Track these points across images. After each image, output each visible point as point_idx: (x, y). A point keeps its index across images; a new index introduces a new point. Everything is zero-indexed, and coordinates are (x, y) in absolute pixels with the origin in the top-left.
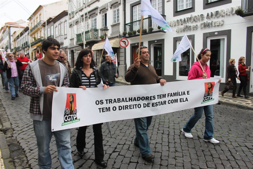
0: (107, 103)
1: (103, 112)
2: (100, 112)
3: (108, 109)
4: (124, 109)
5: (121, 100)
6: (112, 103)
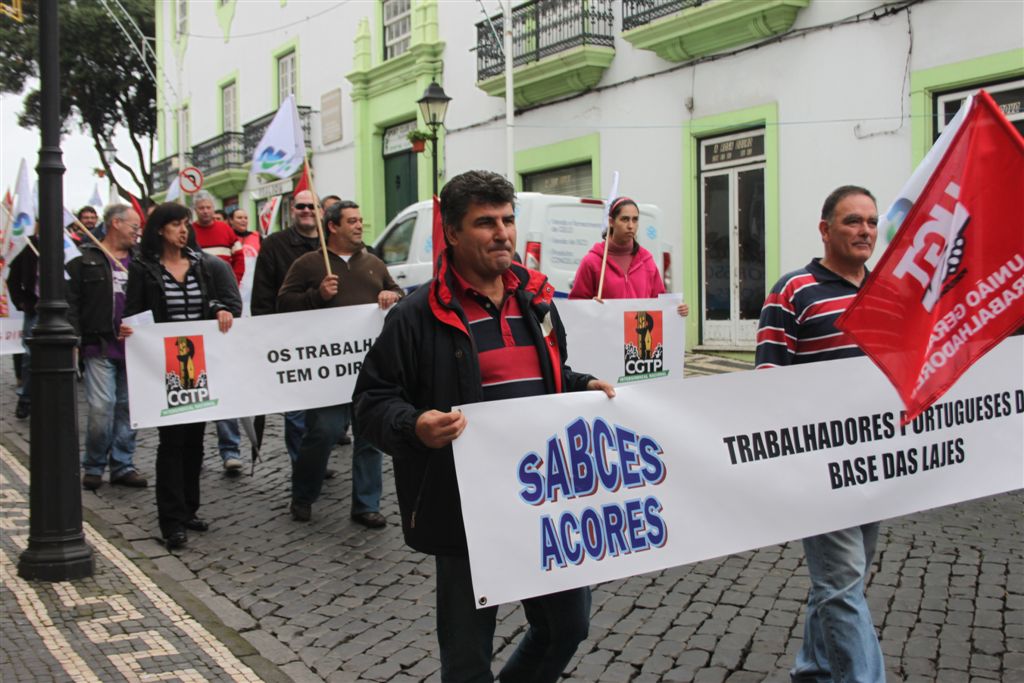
0: (301, 358)
1: (290, 381)
2: (282, 382)
3: (306, 374)
4: (350, 373)
5: (342, 348)
6: (315, 356)
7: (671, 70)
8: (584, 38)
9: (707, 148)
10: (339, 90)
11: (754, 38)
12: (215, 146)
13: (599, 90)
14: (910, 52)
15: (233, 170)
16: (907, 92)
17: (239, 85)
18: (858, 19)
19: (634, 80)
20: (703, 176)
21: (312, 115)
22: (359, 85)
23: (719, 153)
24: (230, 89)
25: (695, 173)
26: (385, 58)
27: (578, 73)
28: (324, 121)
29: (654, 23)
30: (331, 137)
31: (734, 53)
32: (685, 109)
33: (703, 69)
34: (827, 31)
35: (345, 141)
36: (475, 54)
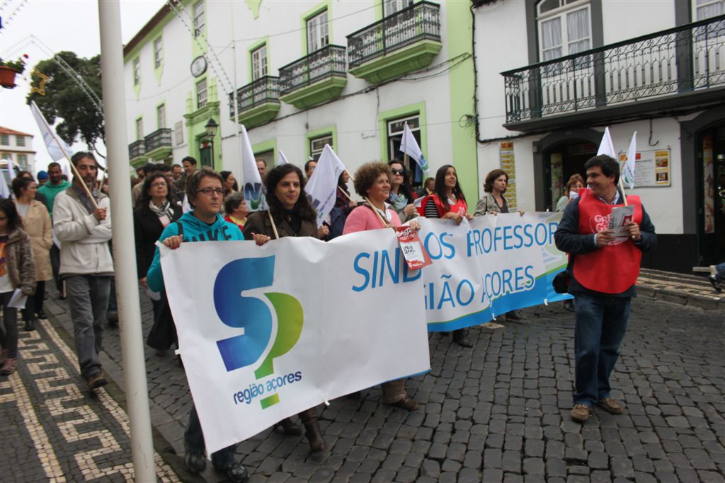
7: (300, 112)
8: (267, 100)
9: (315, 143)
10: (181, 122)
11: (326, 100)
12: (134, 146)
13: (276, 120)
14: (378, 105)
15: (141, 157)
16: (378, 120)
17: (144, 120)
18: (360, 92)
19: (287, 116)
20: (313, 154)
21: (172, 132)
22: (188, 120)
23: (318, 145)
24: (140, 122)
25: (309, 153)
26: (198, 107)
27: (267, 113)
28: (177, 135)
29: (293, 93)
30: (179, 142)
31: (321, 106)
32: (304, 128)
33: (312, 112)
34: (351, 98)
35: (185, 143)
36: (229, 106)
